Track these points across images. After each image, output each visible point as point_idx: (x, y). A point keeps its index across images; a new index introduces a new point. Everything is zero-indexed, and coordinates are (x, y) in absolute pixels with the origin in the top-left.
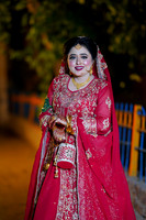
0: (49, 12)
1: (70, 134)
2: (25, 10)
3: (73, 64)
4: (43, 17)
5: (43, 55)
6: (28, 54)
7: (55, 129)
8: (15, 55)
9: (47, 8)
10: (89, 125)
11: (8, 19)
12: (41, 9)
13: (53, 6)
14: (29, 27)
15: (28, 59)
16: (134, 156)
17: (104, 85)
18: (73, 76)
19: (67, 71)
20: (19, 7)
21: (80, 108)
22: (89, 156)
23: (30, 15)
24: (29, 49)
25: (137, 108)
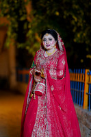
0: (40, 21)
1: (42, 78)
2: (26, 21)
3: (45, 44)
4: (36, 24)
5: (36, 45)
6: (27, 45)
7: (35, 76)
8: (20, 46)
9: (38, 18)
10: (52, 73)
11: (16, 26)
12: (35, 19)
13: (41, 18)
14: (28, 29)
15: (28, 48)
16: (86, 97)
17: (62, 53)
18: (46, 50)
19: (43, 48)
20: (22, 19)
21: (49, 65)
22: (52, 89)
23: (28, 23)
24: (28, 42)
25: (87, 71)
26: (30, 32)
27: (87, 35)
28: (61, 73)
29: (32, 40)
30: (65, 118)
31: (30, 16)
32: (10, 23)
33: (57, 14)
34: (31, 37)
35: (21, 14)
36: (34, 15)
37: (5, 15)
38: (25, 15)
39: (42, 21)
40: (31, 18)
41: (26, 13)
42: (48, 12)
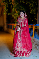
4: (16, 6)
5: (15, 14)
12: (15, 4)
15: (12, 15)
20: (10, 4)
24: (12, 13)
25: (34, 24)
26: (13, 9)
27: (35, 11)
28: (26, 25)
30: (27, 39)
33: (24, 2)
36: (15, 2)
37: (4, 2)
39: (18, 5)
41: (12, 2)
42: (20, 2)
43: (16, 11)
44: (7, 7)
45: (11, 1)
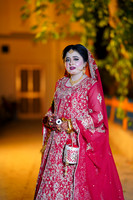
3: (68, 66)
5: (121, 63)
9: (126, 22)
12: (120, 24)
14: (110, 39)
15: (108, 67)
17: (93, 82)
20: (102, 24)
23: (111, 29)
24: (110, 59)
29: (116, 55)
31: (114, 19)
32: (84, 31)
34: (114, 50)
35: (100, 16)
36: (120, 18)
37: (78, 19)
38: (106, 18)
40: (115, 22)
41: (108, 15)
43: (123, 51)
44: (88, 38)
45: (104, 15)
